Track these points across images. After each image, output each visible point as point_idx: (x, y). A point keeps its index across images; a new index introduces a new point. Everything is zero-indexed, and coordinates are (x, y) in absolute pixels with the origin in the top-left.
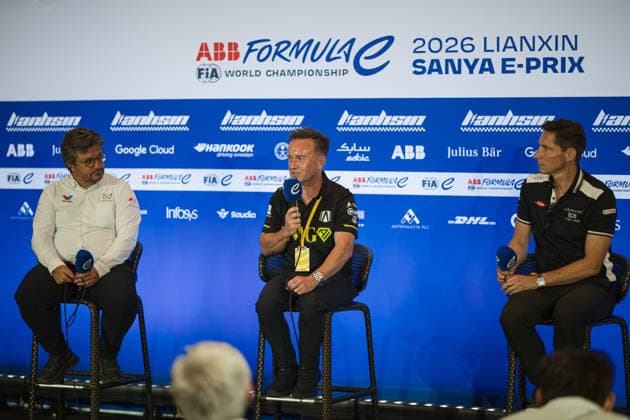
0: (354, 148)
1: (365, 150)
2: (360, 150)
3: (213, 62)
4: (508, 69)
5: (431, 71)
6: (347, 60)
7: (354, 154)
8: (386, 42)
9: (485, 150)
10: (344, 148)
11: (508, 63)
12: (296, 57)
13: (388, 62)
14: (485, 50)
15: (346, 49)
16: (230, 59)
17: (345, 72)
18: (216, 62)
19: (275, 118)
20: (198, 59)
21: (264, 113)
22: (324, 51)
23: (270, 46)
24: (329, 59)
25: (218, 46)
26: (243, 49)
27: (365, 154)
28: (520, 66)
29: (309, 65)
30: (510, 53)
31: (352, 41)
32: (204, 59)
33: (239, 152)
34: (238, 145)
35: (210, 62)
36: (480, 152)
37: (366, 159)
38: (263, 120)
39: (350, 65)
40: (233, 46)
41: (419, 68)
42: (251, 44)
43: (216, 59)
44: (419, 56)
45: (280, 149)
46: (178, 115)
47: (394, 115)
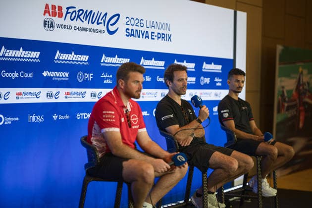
0: (106, 76)
1: (110, 77)
3: (51, 17)
4: (153, 37)
5: (131, 35)
6: (104, 25)
7: (107, 79)
8: (117, 17)
9: (147, 78)
10: (103, 75)
11: (153, 34)
12: (86, 20)
13: (118, 28)
14: (147, 27)
15: (104, 19)
16: (59, 17)
17: (104, 32)
18: (53, 18)
19: (77, 56)
20: (44, 15)
21: (73, 53)
22: (96, 19)
23: (75, 11)
24: (98, 24)
25: (54, 7)
26: (64, 11)
27: (110, 79)
28: (156, 36)
30: (153, 30)
31: (106, 14)
32: (47, 15)
33: (62, 77)
34: (62, 73)
36: (145, 79)
37: (111, 82)
38: (73, 57)
39: (105, 28)
40: (60, 8)
42: (68, 8)
43: (52, 16)
44: (127, 27)
45: (79, 75)
46: (35, 51)
47: (120, 58)
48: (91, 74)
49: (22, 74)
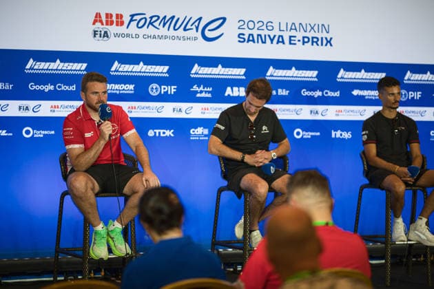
0: (201, 88)
1: (208, 89)
2: (205, 89)
3: (105, 26)
4: (292, 42)
5: (249, 41)
6: (197, 31)
7: (201, 92)
8: (221, 21)
9: (280, 91)
10: (195, 88)
11: (292, 38)
12: (164, 27)
13: (222, 34)
14: (280, 30)
15: (196, 24)
16: (117, 25)
17: (196, 39)
18: (107, 27)
19: (149, 67)
20: (94, 24)
21: (142, 63)
22: (182, 24)
23: (145, 18)
24: (185, 29)
25: (108, 16)
26: (126, 19)
27: (209, 92)
28: (299, 41)
29: (172, 32)
30: (293, 33)
31: (200, 19)
32: (98, 24)
33: (124, 90)
34: (123, 85)
35: (103, 27)
36: (277, 92)
37: (209, 95)
38: (141, 68)
39: (199, 34)
40: (119, 16)
41: (242, 39)
42: (132, 16)
43: (107, 24)
44: (241, 31)
45: (152, 88)
46: (78, 63)
47: (226, 67)
48: (173, 87)
49: (60, 87)
